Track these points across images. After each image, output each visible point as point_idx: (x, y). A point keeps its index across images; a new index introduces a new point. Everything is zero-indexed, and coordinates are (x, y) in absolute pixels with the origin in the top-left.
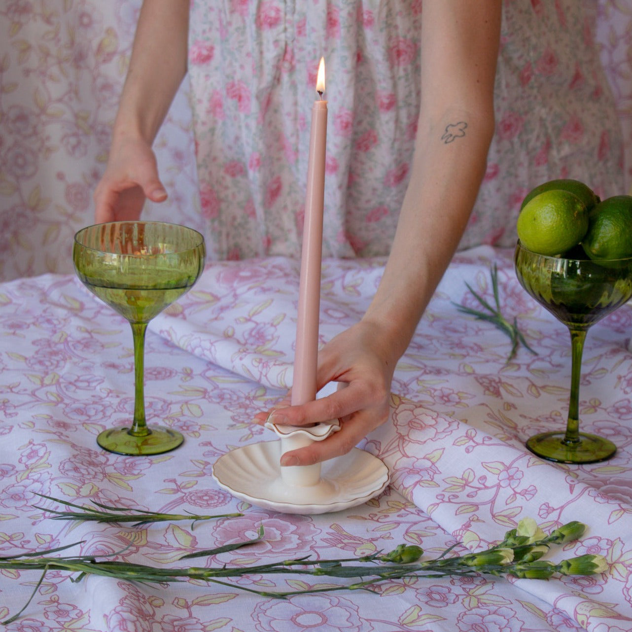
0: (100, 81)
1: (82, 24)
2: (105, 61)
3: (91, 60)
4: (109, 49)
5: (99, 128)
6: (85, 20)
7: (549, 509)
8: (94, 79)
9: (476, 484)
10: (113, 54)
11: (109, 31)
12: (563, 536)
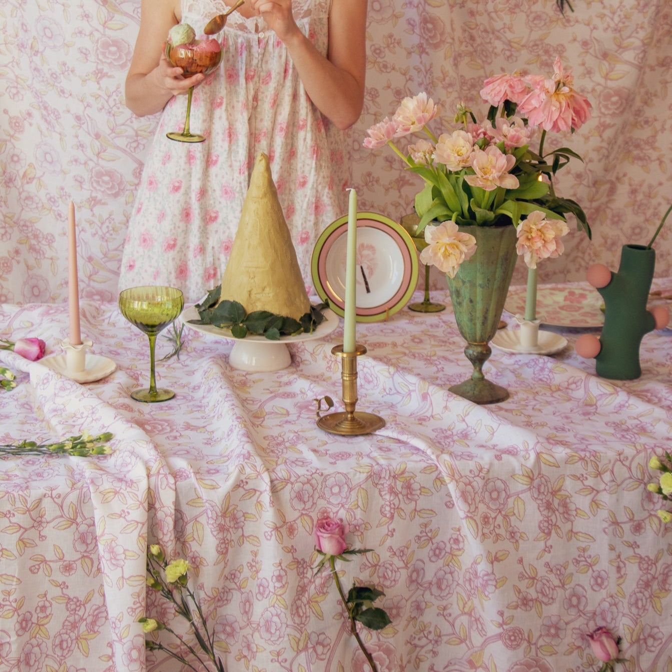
0: (24, 195)
1: (12, 160)
2: (28, 183)
3: (18, 182)
4: (32, 176)
5: (22, 223)
6: (15, 159)
7: (104, 427)
8: (20, 194)
9: (79, 416)
10: (34, 178)
11: (30, 165)
12: (100, 439)
